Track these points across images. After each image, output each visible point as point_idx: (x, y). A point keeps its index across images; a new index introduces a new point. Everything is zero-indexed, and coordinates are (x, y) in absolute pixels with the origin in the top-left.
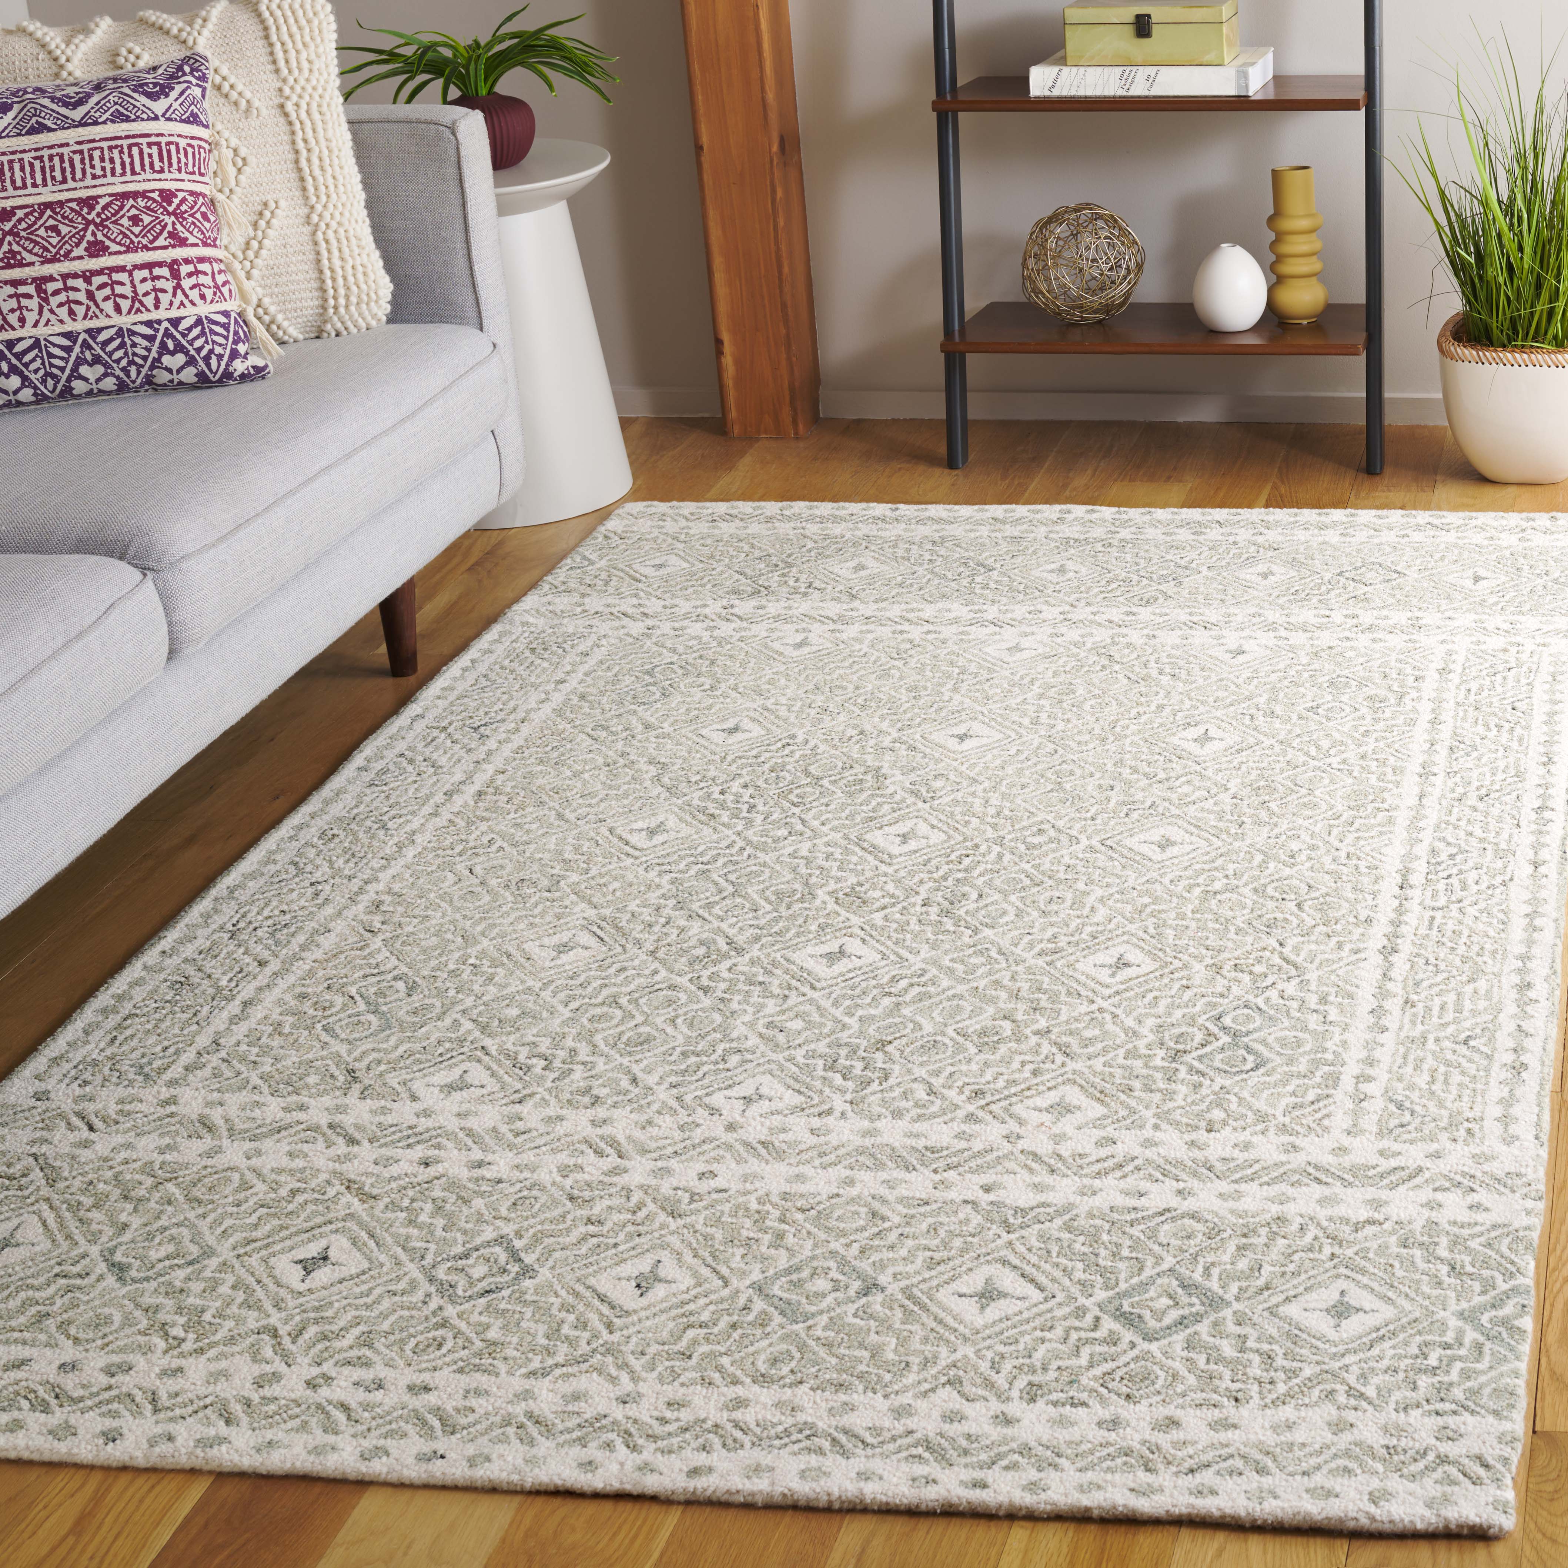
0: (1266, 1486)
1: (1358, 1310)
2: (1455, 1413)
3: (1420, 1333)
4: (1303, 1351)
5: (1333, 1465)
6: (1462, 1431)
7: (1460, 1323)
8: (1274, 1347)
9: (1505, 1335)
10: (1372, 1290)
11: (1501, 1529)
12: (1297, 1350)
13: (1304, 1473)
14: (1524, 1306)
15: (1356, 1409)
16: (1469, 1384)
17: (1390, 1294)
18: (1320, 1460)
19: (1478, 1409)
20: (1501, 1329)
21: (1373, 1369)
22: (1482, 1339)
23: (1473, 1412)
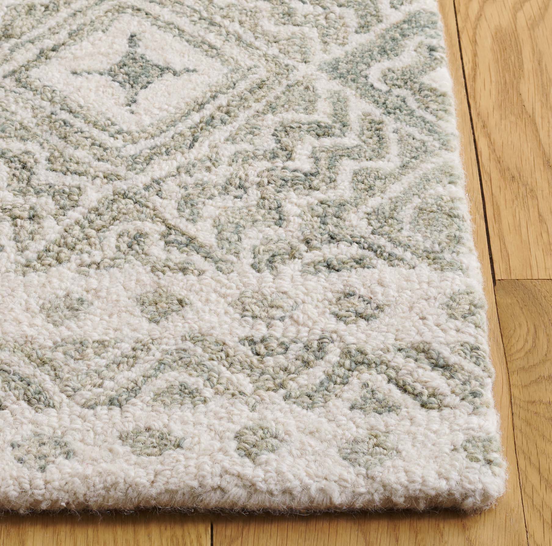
0: (47, 431)
1: (163, 70)
2: (360, 262)
3: (272, 108)
4: (80, 154)
5: (160, 383)
6: (380, 298)
7: (336, 85)
8: (32, 146)
9: (412, 103)
10: (181, 31)
11: (486, 496)
12: (70, 151)
13: (111, 402)
14: (432, 49)
15: (184, 270)
16: (373, 202)
17: (211, 38)
18: (135, 373)
19: (399, 251)
20: (403, 92)
21: (202, 186)
22: (377, 113)
23: (390, 258)
